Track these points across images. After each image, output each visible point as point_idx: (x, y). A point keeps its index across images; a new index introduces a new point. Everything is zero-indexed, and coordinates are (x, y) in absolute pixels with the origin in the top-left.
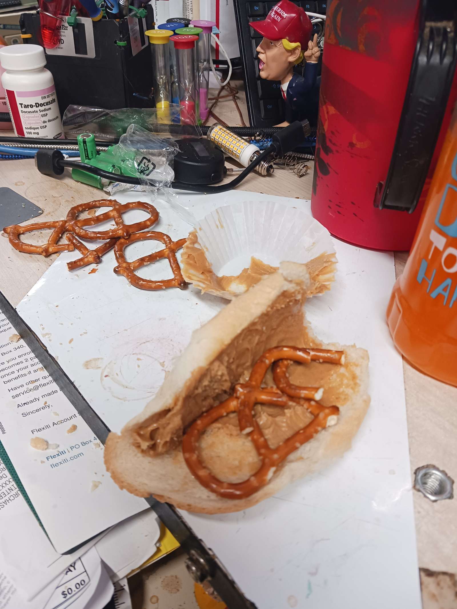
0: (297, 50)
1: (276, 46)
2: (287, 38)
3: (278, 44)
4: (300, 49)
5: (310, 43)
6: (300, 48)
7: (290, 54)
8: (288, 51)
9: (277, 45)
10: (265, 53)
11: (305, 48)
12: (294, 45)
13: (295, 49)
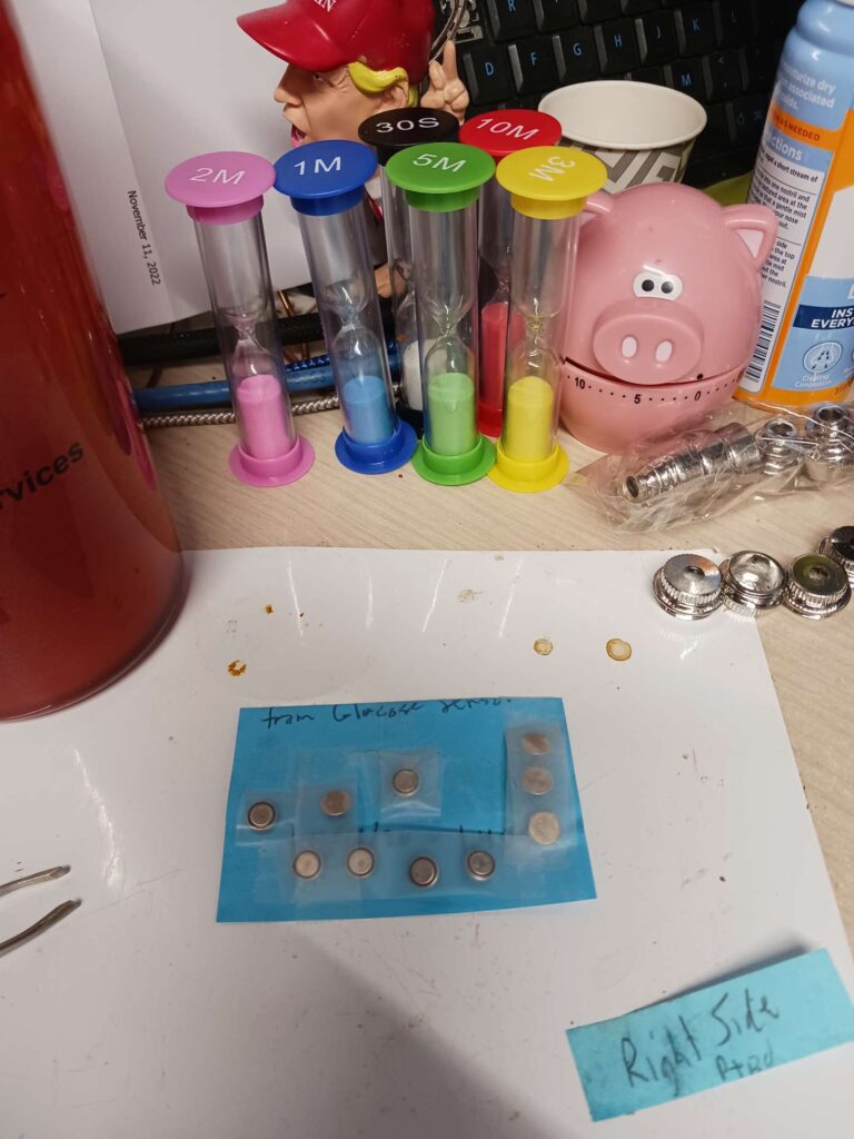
0: (398, 90)
1: (332, 86)
2: (364, 58)
3: (339, 78)
4: (405, 85)
5: (435, 70)
6: (406, 83)
7: (379, 101)
8: (370, 95)
9: (336, 83)
10: (303, 104)
11: (420, 81)
12: (385, 77)
13: (394, 85)
